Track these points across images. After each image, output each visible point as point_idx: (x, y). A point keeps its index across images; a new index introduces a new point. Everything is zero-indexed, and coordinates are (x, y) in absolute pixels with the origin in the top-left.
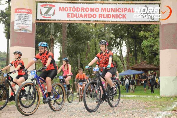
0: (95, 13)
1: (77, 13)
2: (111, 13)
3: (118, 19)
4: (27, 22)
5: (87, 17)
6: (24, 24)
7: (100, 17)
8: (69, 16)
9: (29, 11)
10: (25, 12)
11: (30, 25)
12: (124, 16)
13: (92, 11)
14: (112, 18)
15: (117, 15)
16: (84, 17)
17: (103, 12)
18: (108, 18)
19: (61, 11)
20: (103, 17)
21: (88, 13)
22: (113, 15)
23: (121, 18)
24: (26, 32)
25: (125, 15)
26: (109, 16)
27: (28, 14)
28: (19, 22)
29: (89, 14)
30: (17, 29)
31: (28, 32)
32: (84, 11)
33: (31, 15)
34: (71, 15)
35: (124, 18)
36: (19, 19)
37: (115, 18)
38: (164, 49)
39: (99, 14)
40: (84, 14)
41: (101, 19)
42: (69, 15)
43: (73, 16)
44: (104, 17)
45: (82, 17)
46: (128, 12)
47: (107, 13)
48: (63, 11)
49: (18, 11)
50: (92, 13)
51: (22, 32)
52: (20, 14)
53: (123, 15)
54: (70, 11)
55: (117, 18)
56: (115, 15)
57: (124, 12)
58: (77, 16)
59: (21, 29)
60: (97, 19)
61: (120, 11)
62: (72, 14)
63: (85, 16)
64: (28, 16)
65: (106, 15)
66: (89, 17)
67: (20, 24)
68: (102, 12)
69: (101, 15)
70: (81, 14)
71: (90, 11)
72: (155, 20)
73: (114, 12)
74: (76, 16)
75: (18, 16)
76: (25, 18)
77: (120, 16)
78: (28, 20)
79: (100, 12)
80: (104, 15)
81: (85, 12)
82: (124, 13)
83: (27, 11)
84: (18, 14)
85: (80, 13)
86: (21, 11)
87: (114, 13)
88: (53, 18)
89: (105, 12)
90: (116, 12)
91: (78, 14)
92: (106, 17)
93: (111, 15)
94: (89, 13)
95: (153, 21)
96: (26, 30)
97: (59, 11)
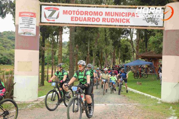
0: (99, 16)
1: (81, 16)
2: (115, 17)
3: (122, 24)
4: (31, 26)
5: (90, 21)
6: (28, 28)
7: (104, 21)
8: (73, 20)
9: (33, 15)
10: (29, 15)
11: (34, 28)
12: (128, 21)
13: (96, 15)
14: (116, 22)
15: (121, 19)
16: (88, 21)
17: (107, 16)
18: (112, 22)
19: (65, 14)
20: (106, 21)
21: (91, 17)
22: (116, 19)
23: (125, 22)
24: (30, 35)
25: (129, 19)
26: (113, 20)
27: (33, 18)
28: (23, 26)
29: (93, 18)
30: (21, 33)
31: (32, 35)
32: (87, 15)
33: (35, 18)
34: (74, 18)
35: (128, 22)
36: (23, 23)
37: (118, 22)
38: (167, 55)
39: (103, 18)
40: (88, 18)
41: (104, 23)
42: (73, 18)
43: (77, 19)
44: (108, 21)
45: (86, 21)
46: (132, 16)
47: (111, 17)
48: (67, 14)
49: (22, 14)
50: (96, 17)
51: (26, 35)
52: (24, 18)
53: (127, 19)
54: (74, 14)
55: (121, 22)
56: (119, 19)
57: (128, 16)
58: (81, 20)
59: (25, 33)
60: (101, 23)
61: (124, 16)
62: (76, 17)
63: (89, 19)
64: (32, 19)
65: (110, 19)
66: (93, 21)
67: (24, 28)
68: (105, 16)
69: (104, 19)
70: (85, 18)
71: (94, 15)
72: (159, 25)
73: (118, 16)
74: (79, 19)
75: (22, 20)
76: (29, 22)
77: (124, 21)
78: (32, 23)
79: (104, 16)
80: (107, 19)
81: (89, 16)
82: (128, 18)
83: (31, 15)
84: (22, 18)
85: (84, 16)
86: (25, 15)
87: (118, 18)
88: (57, 21)
89: (109, 16)
90: (120, 16)
91: (82, 18)
92: (109, 22)
93: (115, 19)
94: (93, 16)
95: (157, 26)
96: (30, 34)
97: (63, 14)
